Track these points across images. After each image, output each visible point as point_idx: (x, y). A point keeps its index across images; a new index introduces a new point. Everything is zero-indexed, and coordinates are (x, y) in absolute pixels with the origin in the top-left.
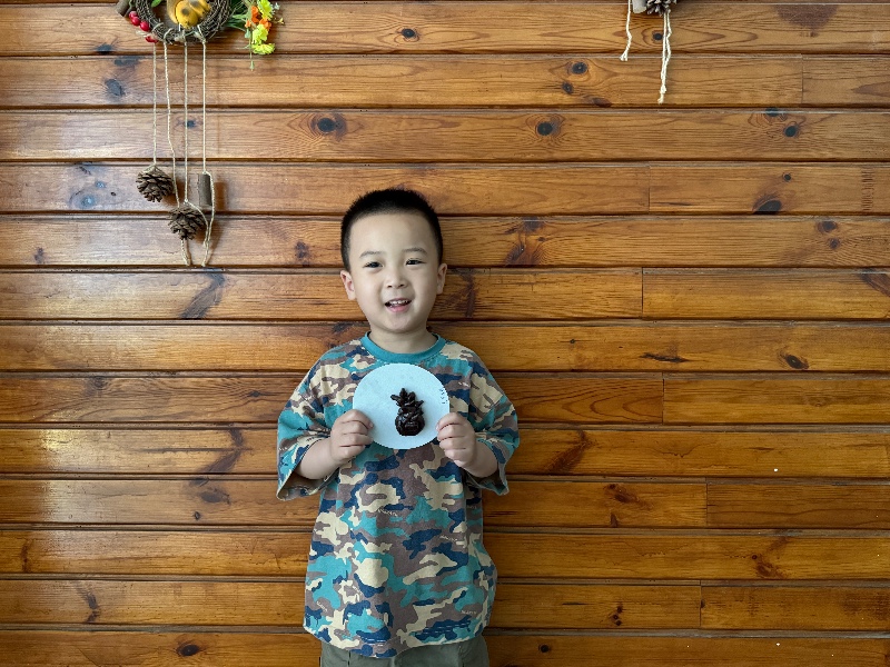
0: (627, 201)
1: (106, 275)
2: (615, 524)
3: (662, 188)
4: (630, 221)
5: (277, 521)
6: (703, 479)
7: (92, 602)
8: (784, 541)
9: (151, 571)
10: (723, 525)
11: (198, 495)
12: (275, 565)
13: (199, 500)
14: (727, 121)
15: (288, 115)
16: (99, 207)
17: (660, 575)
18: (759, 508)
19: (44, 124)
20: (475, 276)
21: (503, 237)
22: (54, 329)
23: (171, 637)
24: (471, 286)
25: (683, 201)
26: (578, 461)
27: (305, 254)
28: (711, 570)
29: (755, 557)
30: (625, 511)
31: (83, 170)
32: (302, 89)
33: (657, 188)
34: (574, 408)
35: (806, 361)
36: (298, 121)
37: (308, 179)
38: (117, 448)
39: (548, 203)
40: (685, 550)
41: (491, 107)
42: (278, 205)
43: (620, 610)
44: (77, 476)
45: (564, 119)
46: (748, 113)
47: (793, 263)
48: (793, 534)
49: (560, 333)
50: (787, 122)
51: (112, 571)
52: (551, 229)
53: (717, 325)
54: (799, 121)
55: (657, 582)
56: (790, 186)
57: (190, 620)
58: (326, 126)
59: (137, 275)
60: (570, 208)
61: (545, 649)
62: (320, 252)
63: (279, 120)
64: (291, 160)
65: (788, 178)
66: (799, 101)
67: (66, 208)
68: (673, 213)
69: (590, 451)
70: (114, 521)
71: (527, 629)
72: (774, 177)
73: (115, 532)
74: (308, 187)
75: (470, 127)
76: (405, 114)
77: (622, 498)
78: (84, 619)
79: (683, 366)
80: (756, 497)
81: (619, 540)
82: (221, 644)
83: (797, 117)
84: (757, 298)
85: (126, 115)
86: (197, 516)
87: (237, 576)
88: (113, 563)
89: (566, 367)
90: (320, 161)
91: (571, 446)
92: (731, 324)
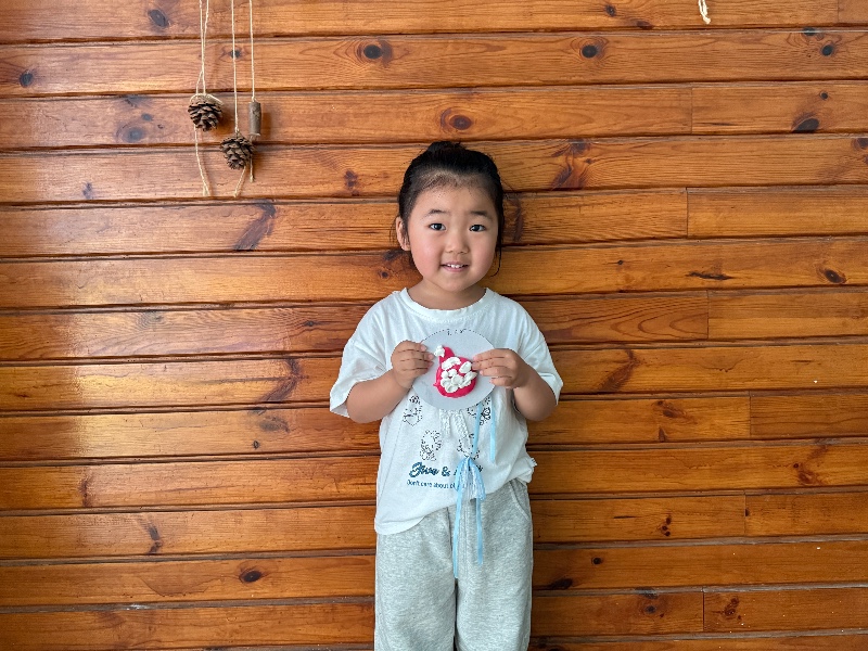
0: (671, 121)
1: (156, 209)
2: (663, 438)
3: (703, 108)
4: (672, 141)
5: (335, 447)
6: (746, 393)
7: (154, 533)
8: (823, 450)
9: (211, 501)
10: (766, 436)
11: (256, 424)
12: (335, 490)
13: (257, 430)
14: (766, 42)
15: (335, 43)
16: (146, 140)
17: (707, 487)
18: (800, 419)
19: (87, 56)
20: (523, 200)
21: (551, 160)
22: (106, 263)
23: (233, 565)
24: (519, 211)
25: (725, 121)
26: (626, 380)
27: (355, 182)
28: (754, 480)
29: (796, 466)
30: (673, 426)
31: (129, 102)
32: (347, 18)
33: (700, 109)
34: (622, 328)
35: (844, 275)
36: (344, 49)
37: (356, 107)
38: (174, 380)
39: (594, 125)
40: (730, 461)
41: (536, 30)
42: (327, 133)
43: (669, 521)
44: (134, 410)
45: (608, 42)
46: (785, 34)
47: (831, 179)
48: (833, 442)
49: (608, 254)
50: (823, 41)
51: (172, 502)
52: (598, 150)
53: (758, 243)
54: (835, 40)
55: (704, 493)
56: (827, 104)
57: (251, 547)
58: (372, 53)
59: (187, 208)
60: (617, 129)
61: (597, 561)
62: (370, 181)
63: (324, 48)
64: (338, 88)
65: (825, 96)
66: (834, 21)
67: (112, 141)
68: (715, 134)
69: (638, 369)
70: (172, 453)
71: (579, 543)
72: (812, 95)
73: (173, 464)
74: (356, 115)
75: (516, 50)
76: (450, 40)
77: (670, 414)
78: (147, 550)
79: (727, 283)
80: (798, 408)
81: (666, 455)
82: (282, 569)
83: (833, 36)
84: (797, 214)
85: (171, 47)
86: (256, 445)
87: (296, 503)
88: (173, 495)
89: (615, 288)
90: (366, 88)
91: (619, 366)
92: (772, 242)
